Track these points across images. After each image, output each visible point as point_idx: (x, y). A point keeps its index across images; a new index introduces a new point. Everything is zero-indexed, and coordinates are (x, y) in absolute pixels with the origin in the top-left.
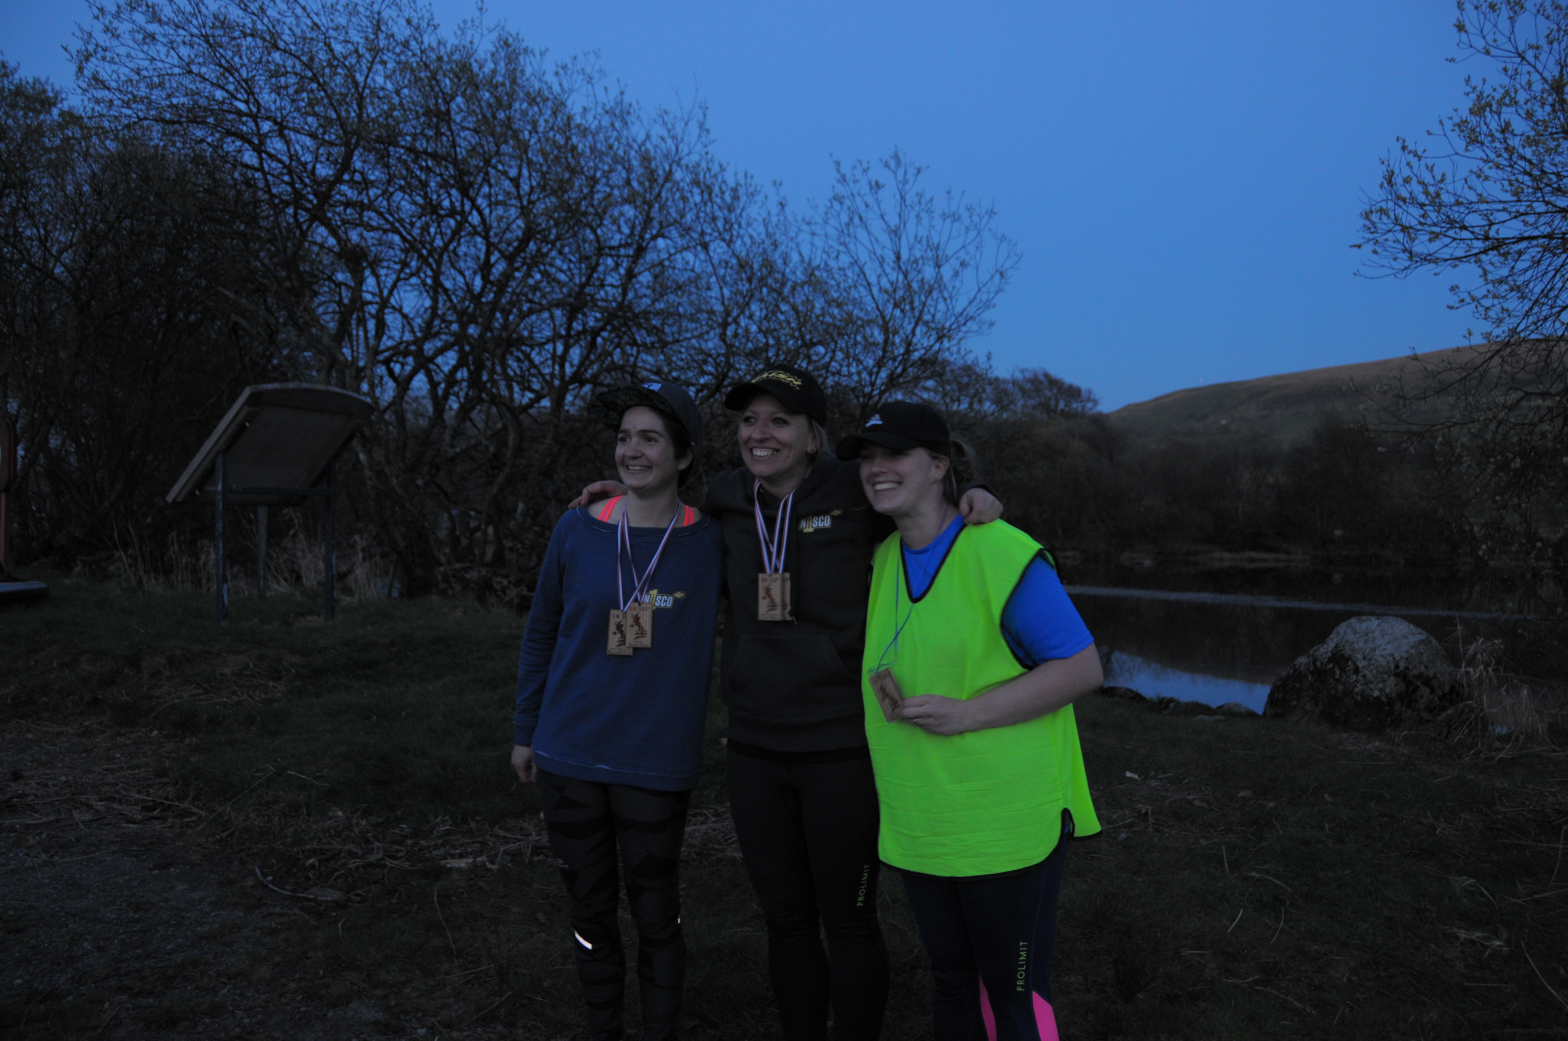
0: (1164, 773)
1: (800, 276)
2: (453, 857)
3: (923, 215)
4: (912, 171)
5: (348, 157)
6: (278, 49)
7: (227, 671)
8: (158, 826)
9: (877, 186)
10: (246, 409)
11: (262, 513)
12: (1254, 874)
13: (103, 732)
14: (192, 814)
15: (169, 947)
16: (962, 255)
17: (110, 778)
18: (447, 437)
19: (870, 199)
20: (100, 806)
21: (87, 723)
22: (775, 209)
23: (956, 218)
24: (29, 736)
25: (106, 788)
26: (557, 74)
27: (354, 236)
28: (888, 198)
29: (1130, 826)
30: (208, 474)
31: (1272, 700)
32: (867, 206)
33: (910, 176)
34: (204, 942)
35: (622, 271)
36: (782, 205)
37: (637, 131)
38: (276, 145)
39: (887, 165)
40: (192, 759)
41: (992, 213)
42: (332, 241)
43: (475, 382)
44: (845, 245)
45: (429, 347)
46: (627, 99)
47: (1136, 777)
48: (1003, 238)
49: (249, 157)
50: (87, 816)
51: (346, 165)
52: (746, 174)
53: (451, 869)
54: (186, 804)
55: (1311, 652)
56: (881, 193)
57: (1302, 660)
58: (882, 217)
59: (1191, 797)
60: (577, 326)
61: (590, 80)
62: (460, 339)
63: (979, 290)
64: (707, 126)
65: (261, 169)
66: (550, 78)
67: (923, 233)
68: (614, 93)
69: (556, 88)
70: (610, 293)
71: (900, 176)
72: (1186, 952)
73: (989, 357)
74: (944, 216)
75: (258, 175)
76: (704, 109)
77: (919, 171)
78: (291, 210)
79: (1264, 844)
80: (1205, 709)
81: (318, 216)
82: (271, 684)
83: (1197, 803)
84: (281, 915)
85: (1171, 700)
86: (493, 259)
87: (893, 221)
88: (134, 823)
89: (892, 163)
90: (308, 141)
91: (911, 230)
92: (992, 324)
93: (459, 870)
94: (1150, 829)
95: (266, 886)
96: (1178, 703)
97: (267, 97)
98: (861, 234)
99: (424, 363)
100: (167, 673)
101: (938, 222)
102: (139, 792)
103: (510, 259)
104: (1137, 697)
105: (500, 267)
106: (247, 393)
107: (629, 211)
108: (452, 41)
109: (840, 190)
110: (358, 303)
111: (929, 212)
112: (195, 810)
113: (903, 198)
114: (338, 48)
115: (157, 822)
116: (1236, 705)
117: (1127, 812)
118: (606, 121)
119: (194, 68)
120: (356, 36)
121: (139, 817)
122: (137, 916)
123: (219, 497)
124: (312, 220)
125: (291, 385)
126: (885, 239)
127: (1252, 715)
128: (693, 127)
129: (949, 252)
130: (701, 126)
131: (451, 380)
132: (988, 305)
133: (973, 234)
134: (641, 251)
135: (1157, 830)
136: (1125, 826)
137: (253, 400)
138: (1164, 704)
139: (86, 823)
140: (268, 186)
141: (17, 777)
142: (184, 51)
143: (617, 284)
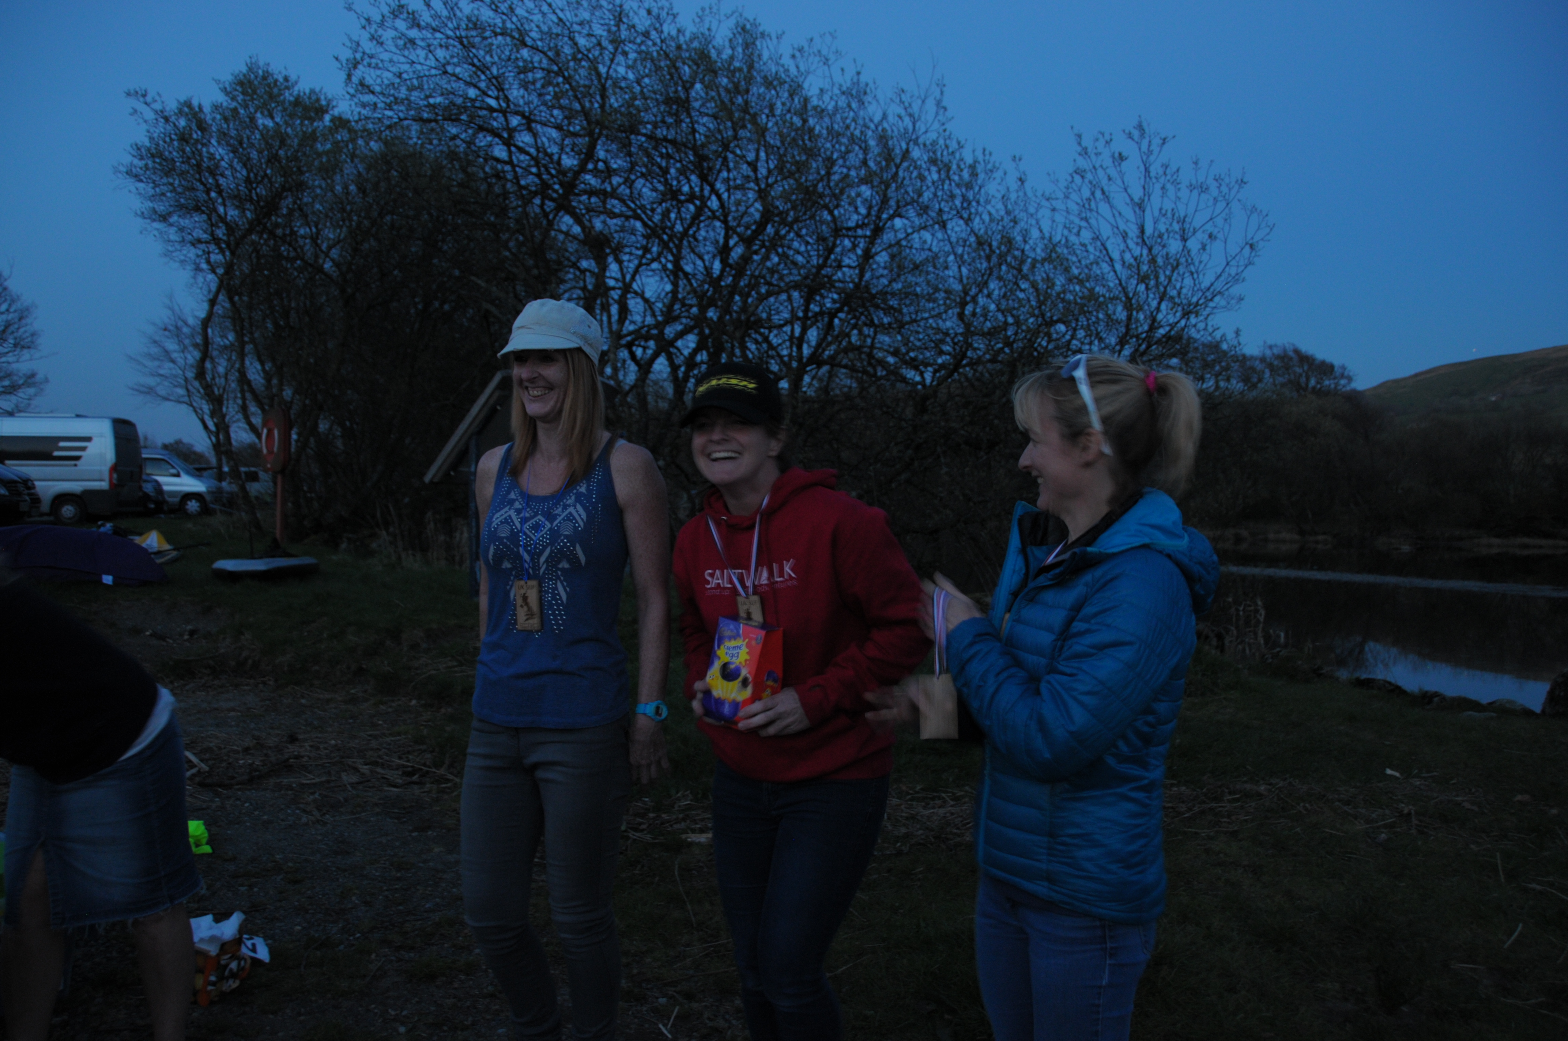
1: (1040, 253)
2: (693, 831)
3: (1168, 186)
4: (1156, 141)
5: (592, 146)
8: (417, 790)
9: (1122, 158)
12: (1534, 886)
13: (367, 700)
15: (427, 906)
16: (1209, 227)
17: (374, 744)
19: (1112, 172)
20: (365, 769)
21: (353, 691)
22: (1014, 185)
23: (1203, 189)
24: (303, 701)
26: (793, 56)
27: (598, 224)
28: (1132, 170)
29: (1390, 826)
30: (462, 456)
31: (1552, 698)
32: (1110, 179)
33: (1155, 147)
35: (859, 252)
36: (1022, 181)
37: (874, 111)
38: (524, 139)
39: (1130, 136)
40: (448, 729)
41: (1242, 182)
42: (577, 230)
44: (1086, 220)
45: (670, 331)
46: (863, 79)
47: (1397, 774)
49: (500, 152)
50: (354, 779)
51: (589, 154)
52: (984, 150)
53: (690, 845)
54: (442, 771)
56: (1124, 164)
58: (1126, 190)
59: (1459, 799)
60: (813, 307)
62: (699, 322)
63: (1228, 264)
64: (944, 104)
65: (510, 162)
66: (787, 61)
67: (1168, 205)
69: (793, 71)
70: (847, 274)
71: (1144, 147)
72: (1456, 964)
73: (1237, 332)
74: (1192, 188)
75: (508, 168)
76: (942, 86)
77: (1164, 141)
78: (537, 201)
79: (1546, 854)
80: (1475, 706)
81: (564, 206)
83: (1467, 805)
85: (1436, 694)
86: (732, 243)
87: (1137, 193)
88: (395, 786)
89: (1136, 134)
91: (1156, 201)
93: (699, 844)
94: (1414, 831)
96: (1443, 698)
97: (516, 93)
98: (1104, 208)
99: (666, 347)
101: (1184, 193)
102: (400, 758)
103: (748, 242)
104: (1396, 690)
105: (737, 252)
106: (498, 377)
107: (866, 191)
108: (690, 29)
109: (1082, 163)
110: (602, 289)
111: (1176, 183)
112: (451, 777)
113: (1147, 170)
114: (582, 41)
115: (416, 787)
116: (1510, 701)
117: (1387, 812)
118: (842, 102)
119: (449, 69)
120: (598, 30)
121: (400, 781)
122: (399, 875)
124: (558, 209)
126: (1128, 213)
127: (1528, 713)
128: (931, 105)
129: (1197, 223)
131: (691, 363)
134: (878, 231)
136: (1386, 826)
138: (1427, 698)
139: (353, 785)
140: (516, 177)
141: (293, 739)
142: (441, 53)
143: (854, 265)
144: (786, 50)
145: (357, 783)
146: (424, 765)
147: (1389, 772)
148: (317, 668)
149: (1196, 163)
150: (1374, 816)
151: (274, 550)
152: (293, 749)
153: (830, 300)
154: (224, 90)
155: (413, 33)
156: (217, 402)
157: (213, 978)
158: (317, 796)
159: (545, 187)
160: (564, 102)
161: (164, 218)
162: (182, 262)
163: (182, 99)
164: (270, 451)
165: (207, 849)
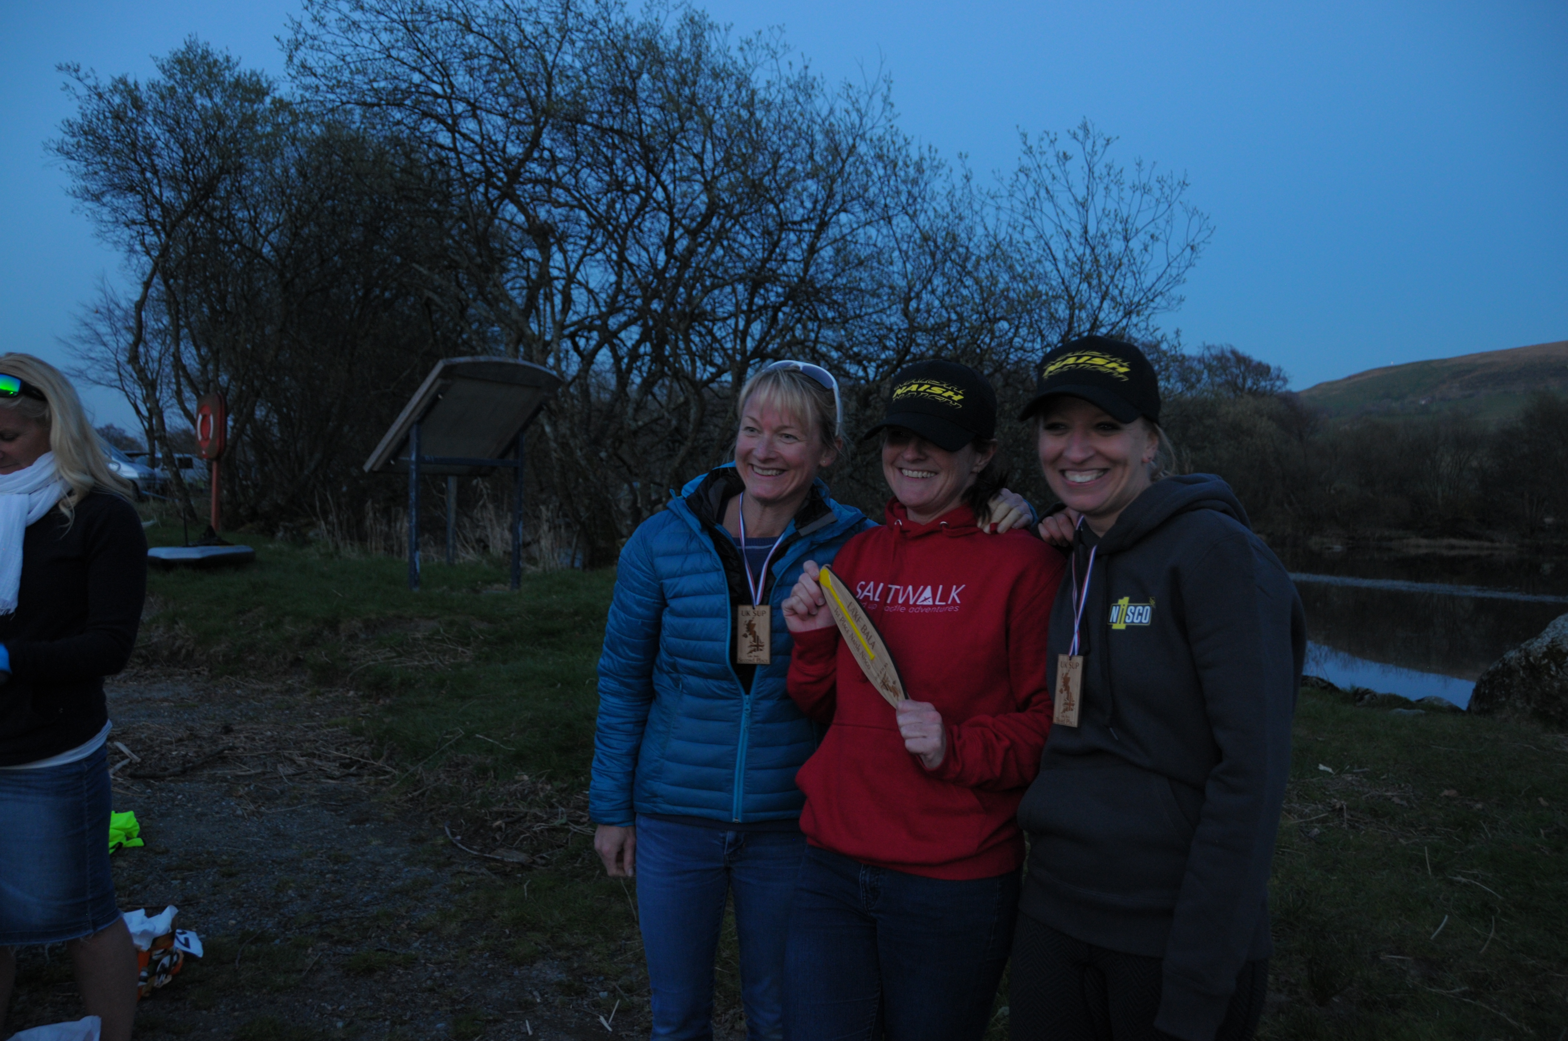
0: (1360, 767)
1: (984, 251)
3: (1112, 186)
4: (1101, 142)
5: (538, 135)
6: (472, 32)
7: (418, 635)
8: (354, 782)
9: (1066, 157)
10: (439, 382)
11: (452, 484)
12: (1459, 878)
13: (304, 691)
14: (386, 773)
15: (365, 899)
16: (1151, 229)
17: (311, 735)
18: (630, 410)
19: (1057, 171)
20: (302, 761)
21: (289, 682)
22: (959, 184)
23: (1146, 190)
24: (238, 692)
25: (307, 744)
26: (741, 49)
27: (542, 213)
28: (1076, 168)
29: (1323, 821)
30: (402, 445)
31: (1477, 695)
32: (1054, 178)
33: (1099, 148)
34: (397, 896)
35: (804, 246)
36: (968, 178)
37: (820, 105)
38: (469, 126)
39: (1075, 136)
40: (387, 720)
41: (1184, 184)
42: (521, 218)
43: (658, 357)
44: (1030, 218)
45: (613, 323)
46: (811, 73)
47: (1330, 770)
48: (1195, 212)
49: (444, 138)
50: (291, 771)
51: (535, 142)
52: (930, 147)
54: (380, 763)
55: (1523, 646)
56: (1068, 163)
57: (1512, 654)
58: (1070, 189)
59: (1389, 794)
60: (758, 301)
61: (774, 54)
62: (643, 313)
63: (1169, 265)
64: (891, 100)
65: (454, 149)
66: (735, 53)
67: (1111, 206)
68: (798, 66)
69: (741, 63)
70: (792, 268)
71: (1089, 148)
72: (1385, 957)
73: (1177, 333)
74: (1134, 188)
75: (452, 155)
76: (889, 83)
77: (1108, 141)
78: (481, 189)
79: (1471, 847)
80: (1405, 703)
81: (508, 194)
82: (460, 649)
83: (1396, 800)
84: (469, 874)
85: (1367, 691)
86: (677, 235)
87: (1081, 193)
88: (332, 778)
89: (1081, 134)
90: (499, 121)
91: (1099, 202)
92: (1181, 300)
94: (1345, 826)
95: (455, 846)
96: (1374, 695)
97: (461, 79)
98: (1048, 207)
99: (609, 338)
100: (363, 636)
101: (1127, 193)
102: (337, 750)
103: (693, 234)
104: (1329, 688)
105: (682, 245)
106: (440, 366)
107: (812, 186)
108: (638, 19)
109: (1026, 161)
110: (545, 279)
111: (1119, 183)
112: (389, 769)
113: (1091, 170)
114: (529, 29)
115: (353, 779)
116: (1437, 699)
117: (1320, 806)
118: (789, 95)
119: (394, 53)
120: (546, 19)
121: (337, 773)
122: (335, 868)
123: (413, 467)
124: (501, 198)
125: (482, 359)
126: (1072, 212)
127: (1454, 710)
128: (877, 101)
129: (1139, 224)
130: (885, 99)
131: (634, 355)
132: (1177, 280)
133: (1163, 207)
134: (823, 225)
135: (1352, 827)
136: (1318, 821)
137: (446, 373)
138: (1358, 695)
139: (290, 777)
140: (460, 165)
141: (227, 730)
142: (385, 37)
143: (798, 259)
144: (733, 42)
145: (294, 775)
146: (362, 757)
147: (1322, 767)
148: (252, 658)
149: (1139, 165)
150: (1307, 810)
151: (209, 538)
152: (227, 740)
153: (774, 293)
154: (162, 68)
155: (357, 16)
156: (150, 386)
157: (144, 974)
158: (252, 787)
159: (489, 174)
160: (510, 89)
161: (97, 197)
162: (115, 243)
163: (117, 78)
164: (205, 438)
165: (139, 842)
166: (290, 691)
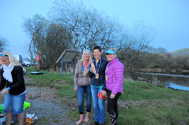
0: (177, 99)
1: (130, 36)
5: (76, 23)
6: (69, 11)
7: (62, 82)
8: (55, 100)
10: (65, 52)
11: (66, 64)
14: (59, 98)
15: (56, 113)
24: (41, 89)
25: (49, 95)
27: (77, 32)
33: (144, 23)
34: (60, 113)
35: (108, 36)
40: (59, 92)
44: (135, 32)
48: (156, 31)
52: (123, 24)
56: (140, 25)
58: (140, 28)
61: (104, 13)
62: (89, 44)
65: (67, 25)
68: (107, 15)
69: (100, 14)
72: (181, 122)
74: (148, 28)
80: (183, 91)
82: (67, 84)
83: (182, 103)
84: (68, 110)
86: (93, 35)
89: (141, 22)
91: (144, 30)
95: (67, 107)
96: (179, 90)
99: (85, 47)
100: (56, 82)
104: (173, 89)
108: (88, 10)
109: (135, 25)
110: (77, 40)
113: (143, 26)
114: (75, 11)
118: (106, 18)
119: (60, 14)
121: (53, 98)
122: (53, 109)
123: (62, 62)
124: (72, 31)
125: (70, 50)
129: (149, 32)
132: (153, 39)
133: (152, 30)
134: (110, 33)
135: (176, 106)
145: (48, 99)
146: (56, 96)
147: (172, 98)
148: (43, 85)
150: (170, 104)
151: (38, 71)
152: (40, 94)
153: (104, 41)
154: (33, 17)
158: (43, 100)
159: (71, 28)
160: (73, 18)
161: (26, 32)
162: (28, 37)
163: (28, 18)
164: (38, 59)
165: (30, 106)
166: (47, 89)
